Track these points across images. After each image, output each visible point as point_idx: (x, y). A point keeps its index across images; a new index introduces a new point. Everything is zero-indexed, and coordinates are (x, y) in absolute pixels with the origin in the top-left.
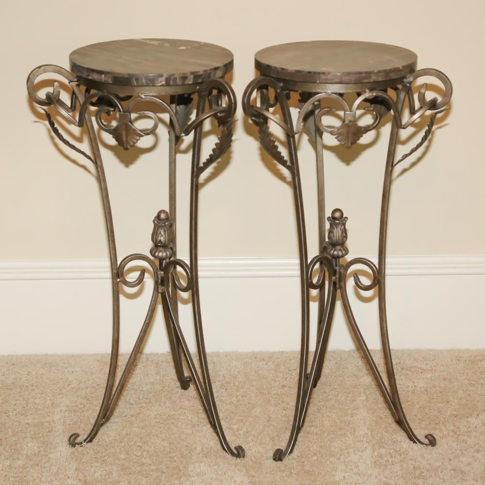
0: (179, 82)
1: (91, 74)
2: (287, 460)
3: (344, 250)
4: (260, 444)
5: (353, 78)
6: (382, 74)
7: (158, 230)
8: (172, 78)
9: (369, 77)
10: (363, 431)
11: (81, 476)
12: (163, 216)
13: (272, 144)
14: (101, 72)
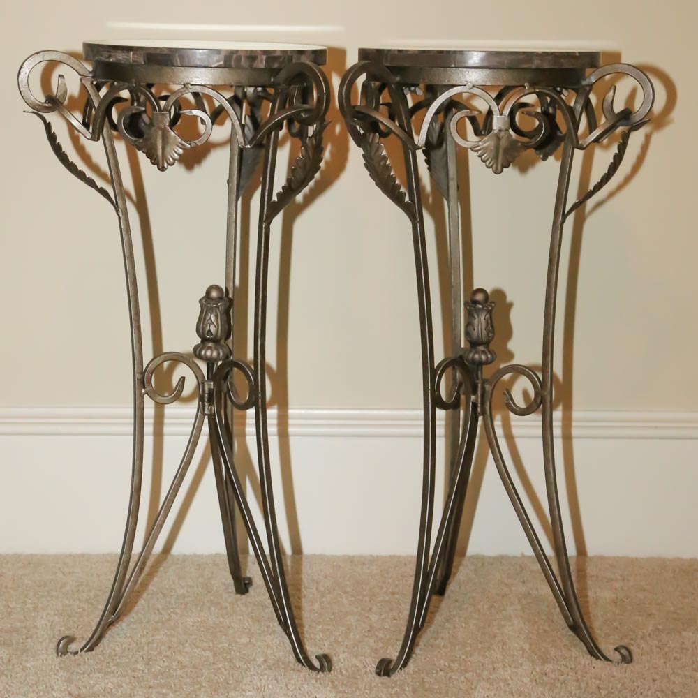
0: (243, 62)
1: (113, 54)
2: (398, 676)
3: (490, 352)
4: (356, 656)
5: (506, 61)
6: (550, 58)
7: (206, 315)
8: (235, 56)
9: (530, 61)
10: (518, 644)
11: (72, 688)
12: (214, 294)
13: (382, 163)
14: (128, 49)
